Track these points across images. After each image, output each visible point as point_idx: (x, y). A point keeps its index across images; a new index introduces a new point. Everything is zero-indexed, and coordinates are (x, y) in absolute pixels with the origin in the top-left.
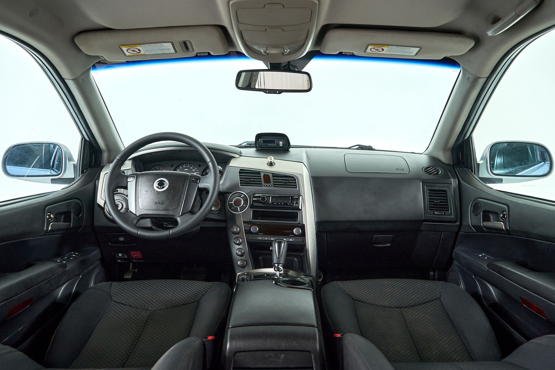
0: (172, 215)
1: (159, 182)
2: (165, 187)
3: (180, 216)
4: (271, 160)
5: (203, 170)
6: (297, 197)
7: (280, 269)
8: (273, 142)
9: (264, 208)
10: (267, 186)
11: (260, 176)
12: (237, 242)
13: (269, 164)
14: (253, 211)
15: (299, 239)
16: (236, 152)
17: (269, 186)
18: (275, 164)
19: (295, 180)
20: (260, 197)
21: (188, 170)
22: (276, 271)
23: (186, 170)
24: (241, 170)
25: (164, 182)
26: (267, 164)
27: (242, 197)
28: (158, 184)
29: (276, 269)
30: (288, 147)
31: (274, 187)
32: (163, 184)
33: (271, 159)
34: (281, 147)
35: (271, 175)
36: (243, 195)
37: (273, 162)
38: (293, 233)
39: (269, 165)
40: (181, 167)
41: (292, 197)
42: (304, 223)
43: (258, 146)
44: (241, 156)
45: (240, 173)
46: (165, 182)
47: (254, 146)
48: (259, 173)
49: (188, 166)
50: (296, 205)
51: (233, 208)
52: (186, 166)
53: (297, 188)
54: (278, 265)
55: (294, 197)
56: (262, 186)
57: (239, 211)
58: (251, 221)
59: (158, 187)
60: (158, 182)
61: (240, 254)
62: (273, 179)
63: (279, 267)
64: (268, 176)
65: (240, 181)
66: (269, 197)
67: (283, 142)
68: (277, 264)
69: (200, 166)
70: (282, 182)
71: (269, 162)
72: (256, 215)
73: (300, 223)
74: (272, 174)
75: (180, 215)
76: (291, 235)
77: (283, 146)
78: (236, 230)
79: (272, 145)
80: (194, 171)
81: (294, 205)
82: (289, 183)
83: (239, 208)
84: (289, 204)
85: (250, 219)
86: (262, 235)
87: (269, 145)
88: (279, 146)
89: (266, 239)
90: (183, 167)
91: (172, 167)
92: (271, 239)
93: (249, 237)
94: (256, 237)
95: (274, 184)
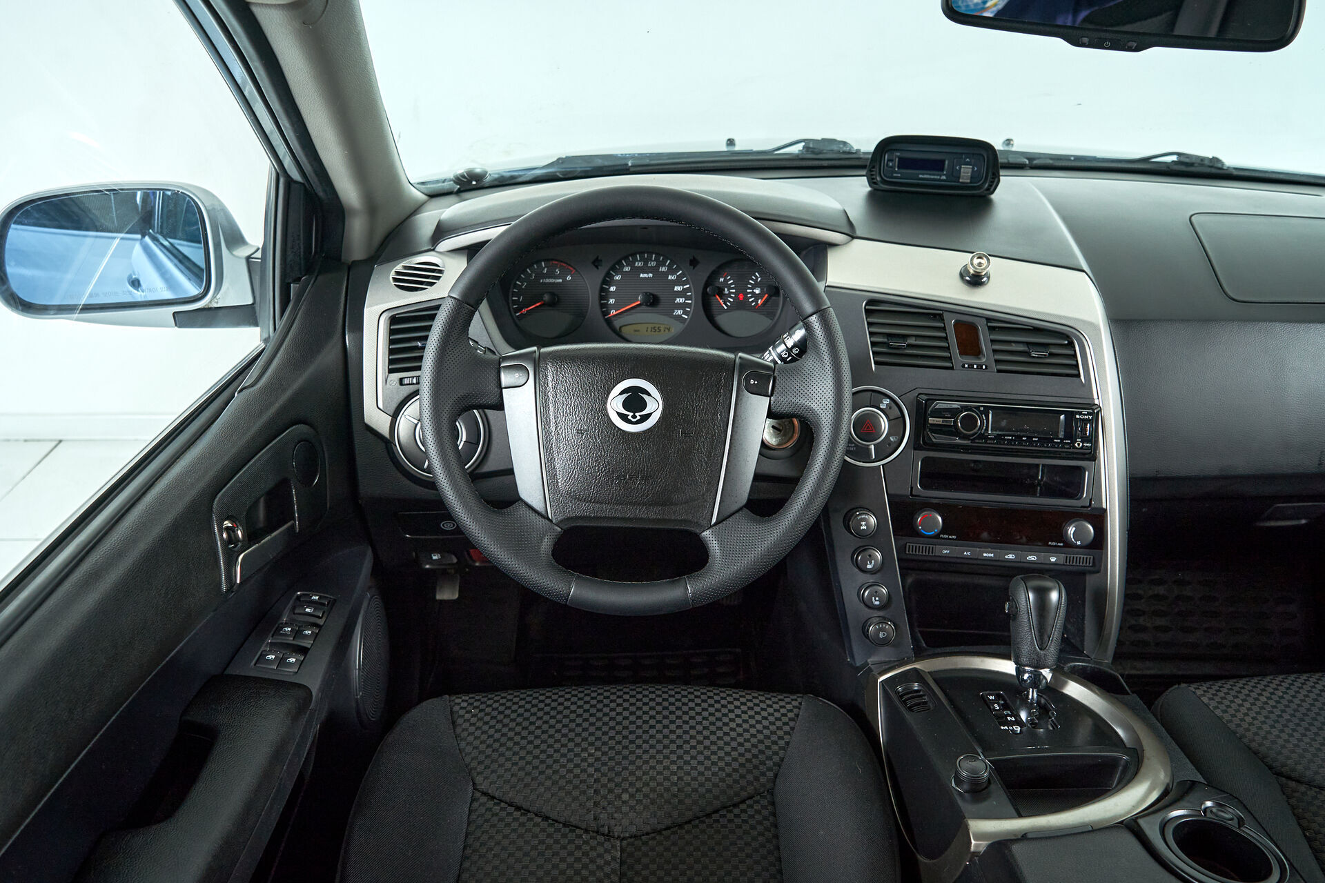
0: (685, 521)
1: (625, 396)
2: (650, 414)
3: (716, 524)
4: (980, 264)
5: (705, 279)
6: (1087, 414)
9: (966, 449)
10: (970, 366)
11: (944, 329)
12: (869, 566)
13: (968, 278)
14: (925, 461)
15: (1082, 557)
16: (835, 226)
17: (980, 367)
18: (989, 278)
19: (1071, 345)
20: (954, 413)
21: (651, 275)
23: (646, 275)
24: (871, 302)
25: (645, 396)
26: (962, 276)
27: (882, 406)
28: (626, 405)
30: (990, 186)
31: (999, 371)
32: (643, 405)
33: (979, 261)
34: (965, 187)
35: (981, 326)
36: (887, 402)
38: (1061, 537)
39: (967, 281)
40: (627, 266)
41: (1070, 416)
42: (1104, 506)
43: (878, 179)
44: (853, 237)
45: (869, 312)
46: (649, 394)
48: (936, 315)
49: (653, 264)
50: (1083, 446)
51: (851, 447)
52: (646, 261)
53: (1078, 376)
55: (1078, 416)
56: (952, 368)
57: (874, 457)
58: (918, 496)
59: (623, 417)
60: (621, 393)
61: (877, 603)
62: (992, 341)
64: (972, 328)
65: (873, 344)
66: (986, 413)
67: (973, 169)
68: (1032, 666)
69: (694, 263)
70: (1025, 353)
71: (971, 271)
72: (933, 475)
73: (1089, 506)
74: (983, 319)
75: (714, 520)
76: (1054, 544)
77: (971, 183)
78: (865, 528)
79: (932, 177)
80: (673, 278)
81: (1079, 445)
82: (1052, 355)
83: (873, 447)
84: (1059, 441)
85: (912, 488)
86: (952, 539)
87: (920, 176)
88: (959, 182)
89: (965, 553)
90: (635, 264)
91: (598, 268)
92: (985, 555)
93: (907, 547)
94: (933, 548)
95: (997, 362)
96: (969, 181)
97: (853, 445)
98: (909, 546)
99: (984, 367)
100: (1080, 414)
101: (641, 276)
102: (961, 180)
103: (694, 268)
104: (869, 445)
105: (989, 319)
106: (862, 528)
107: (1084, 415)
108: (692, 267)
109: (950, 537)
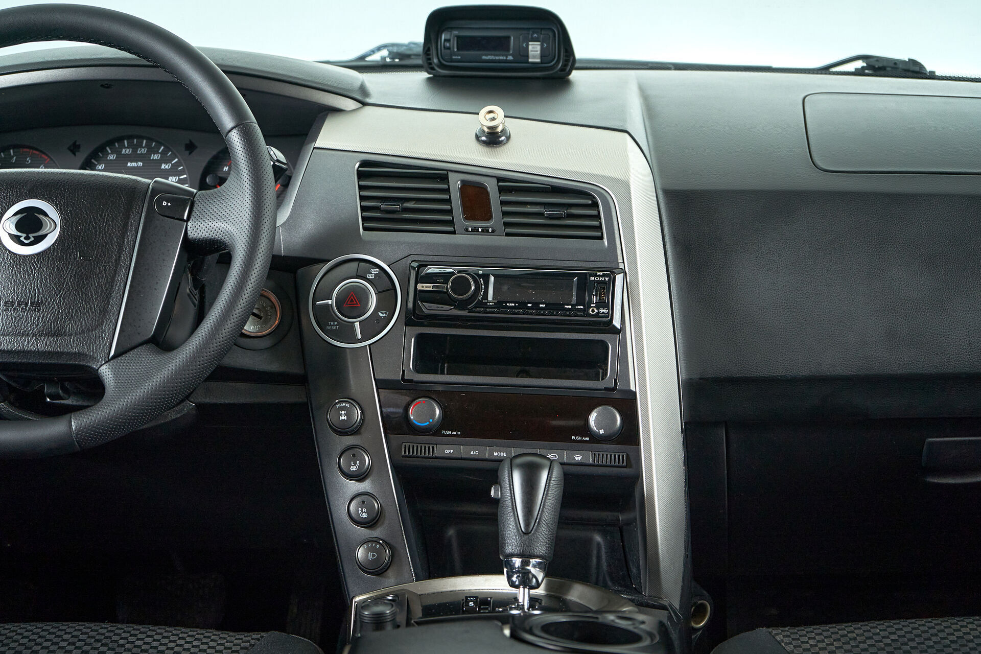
0: (79, 355)
1: (19, 216)
2: (45, 236)
3: (114, 357)
4: (493, 119)
5: (204, 164)
6: (603, 276)
7: (534, 576)
8: (501, 44)
9: (464, 322)
10: (475, 230)
11: (447, 191)
12: (353, 468)
13: (484, 138)
14: (420, 339)
15: (613, 455)
16: (344, 89)
17: (486, 230)
18: (508, 138)
19: (595, 205)
20: (446, 277)
21: (140, 164)
22: (517, 587)
23: (134, 164)
24: (364, 164)
25: (41, 217)
26: (477, 137)
27: (369, 277)
28: (18, 226)
29: (514, 579)
30: (565, 65)
31: (507, 235)
32: (39, 225)
33: (491, 115)
34: (535, 67)
35: (492, 187)
36: (375, 271)
37: (499, 129)
38: (585, 429)
39: (484, 142)
40: (112, 153)
41: (583, 279)
42: (633, 388)
43: (436, 61)
44: (364, 104)
45: (361, 175)
46: (46, 215)
47: (419, 62)
48: (442, 176)
49: (143, 151)
50: (599, 312)
51: (333, 326)
52: (135, 149)
53: (601, 238)
54: (525, 563)
55: (592, 278)
56: (454, 233)
57: (359, 336)
58: (411, 381)
59: (16, 239)
60: (15, 214)
61: (365, 515)
62: (503, 203)
63: (529, 572)
64: (482, 190)
65: (363, 208)
66: (486, 277)
67: (542, 46)
68: (518, 556)
69: (190, 147)
70: (540, 215)
71: (486, 130)
72: (430, 354)
73: (614, 389)
74: (495, 180)
75: (112, 353)
76: (579, 438)
77: (542, 62)
78: (346, 418)
79: (497, 58)
80: (167, 167)
81: (593, 311)
82: (571, 216)
83: (357, 325)
84: (570, 307)
85: (403, 371)
86: (457, 436)
87: (484, 57)
88: (528, 62)
89: (472, 453)
90: (121, 151)
91: (75, 155)
92: (495, 454)
93: (403, 446)
94: (433, 447)
95: (507, 225)
96: (539, 60)
97: (336, 323)
98: (405, 446)
99: (490, 230)
100: (595, 275)
101: (129, 164)
102: (530, 60)
103: (190, 154)
104: (354, 323)
105: (500, 179)
106: (341, 418)
107: (599, 276)
108: (187, 152)
109: (453, 433)
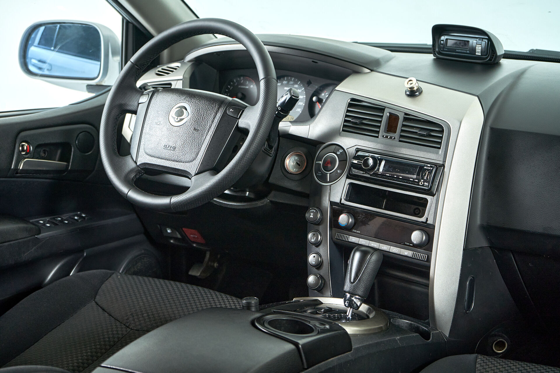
1: (178, 109)
2: (184, 119)
4: (411, 84)
5: (312, 92)
6: (431, 167)
7: (355, 303)
8: (465, 44)
10: (387, 137)
11: (382, 117)
12: (312, 240)
13: (408, 93)
14: (351, 185)
15: (421, 255)
17: (391, 138)
18: (421, 93)
19: (442, 131)
22: (348, 307)
23: (287, 88)
24: (353, 100)
25: (184, 110)
26: (406, 92)
27: (338, 153)
28: (177, 113)
29: (346, 303)
30: (492, 58)
31: (400, 141)
32: (183, 114)
33: (411, 82)
34: (478, 58)
35: (401, 117)
36: (341, 151)
37: (415, 89)
40: (279, 83)
41: (421, 168)
43: (437, 50)
44: (373, 70)
45: (350, 105)
46: (186, 110)
48: (382, 109)
49: (292, 83)
50: (424, 184)
51: (319, 174)
52: (289, 81)
53: (440, 148)
54: (351, 297)
55: (425, 167)
56: (378, 137)
57: (328, 180)
58: (343, 204)
59: (174, 119)
60: (176, 108)
61: (314, 263)
62: (403, 126)
63: (353, 300)
64: (397, 118)
65: (345, 121)
66: (381, 161)
67: (482, 47)
68: (349, 293)
69: (309, 83)
70: (415, 133)
71: (409, 89)
73: (426, 223)
74: (404, 113)
75: (196, 172)
76: (408, 244)
77: (481, 55)
78: (312, 217)
79: (463, 51)
81: (421, 183)
82: (430, 136)
83: (328, 175)
84: (412, 180)
85: (341, 199)
86: (358, 233)
87: (457, 50)
88: (476, 55)
89: (363, 242)
90: (283, 82)
92: (372, 245)
93: (337, 234)
94: (348, 237)
95: (401, 136)
97: (321, 173)
99: (393, 138)
100: (427, 166)
101: (285, 88)
102: (476, 54)
103: (308, 86)
104: (327, 173)
105: (407, 114)
106: (311, 216)
107: (428, 167)
109: (357, 232)
